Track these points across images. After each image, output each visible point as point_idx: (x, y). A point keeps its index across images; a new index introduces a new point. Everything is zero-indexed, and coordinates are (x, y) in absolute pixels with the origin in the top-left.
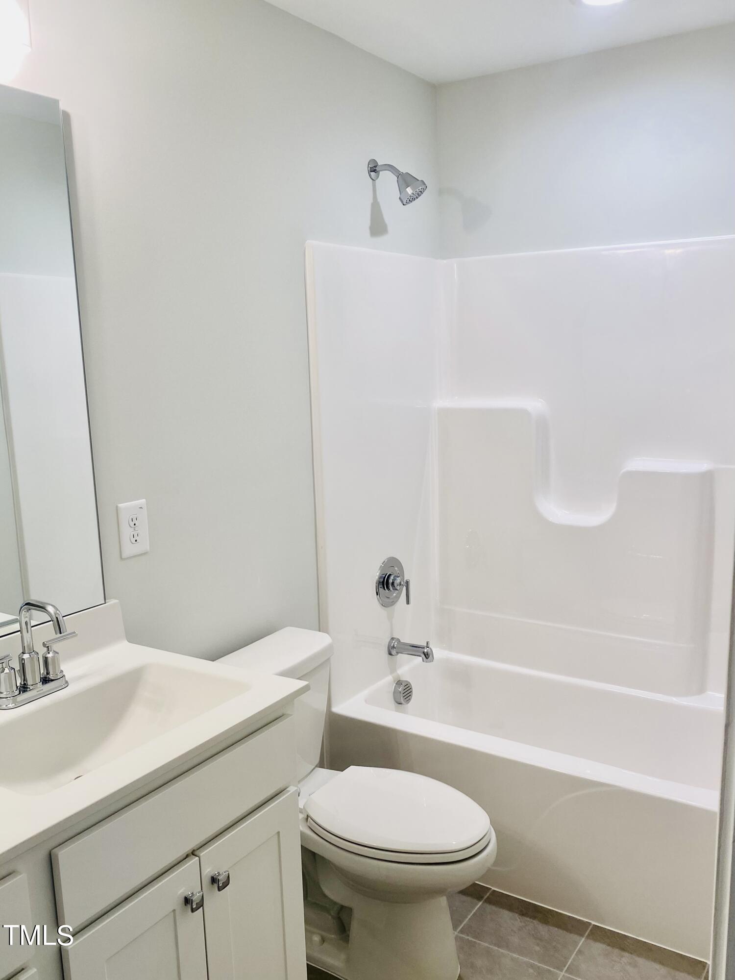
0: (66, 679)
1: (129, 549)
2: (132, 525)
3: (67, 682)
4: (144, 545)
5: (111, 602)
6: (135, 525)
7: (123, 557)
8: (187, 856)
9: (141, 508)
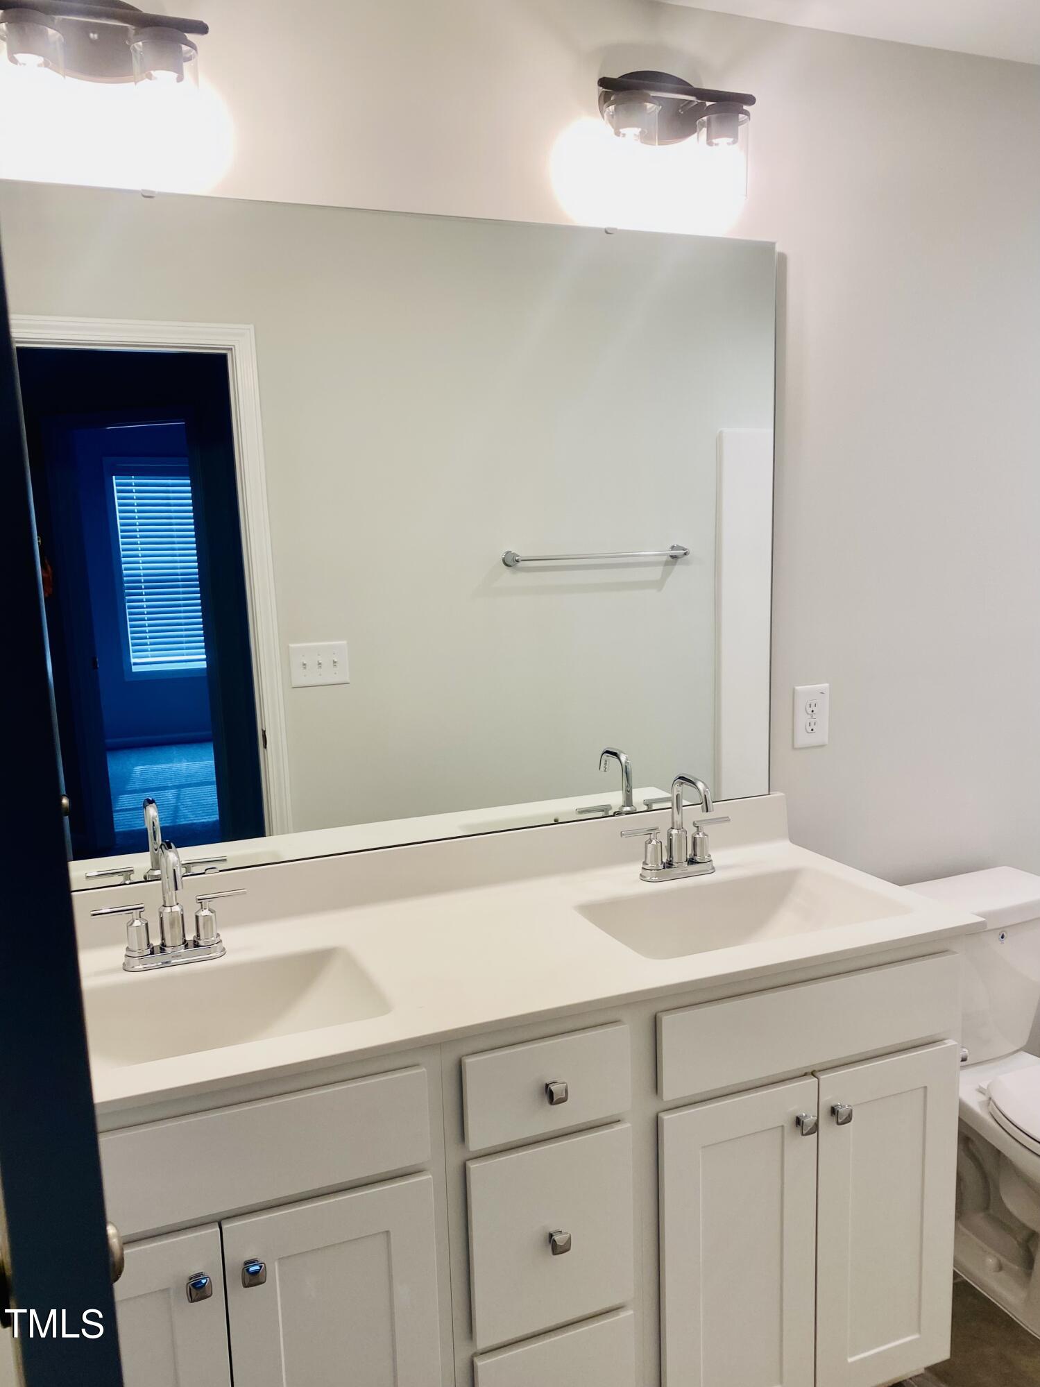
0: (714, 865)
1: (803, 739)
2: (809, 710)
3: (713, 868)
4: (821, 736)
5: (776, 795)
6: (813, 711)
7: (796, 746)
8: (805, 1074)
9: (822, 693)
